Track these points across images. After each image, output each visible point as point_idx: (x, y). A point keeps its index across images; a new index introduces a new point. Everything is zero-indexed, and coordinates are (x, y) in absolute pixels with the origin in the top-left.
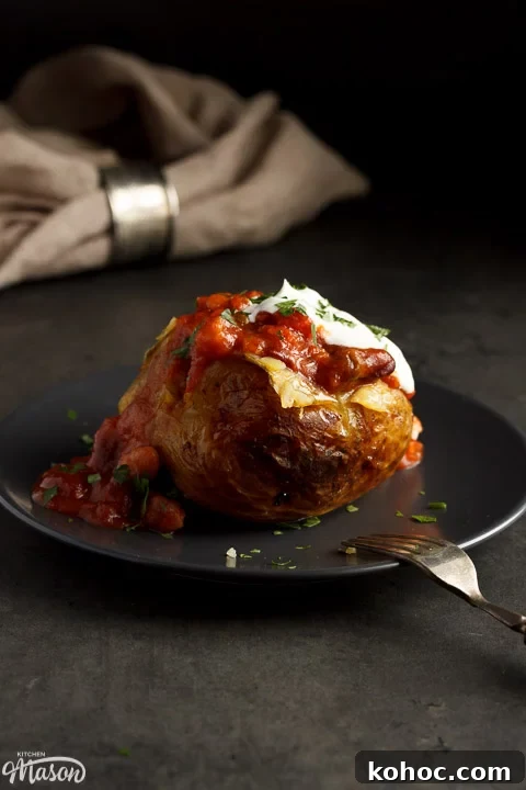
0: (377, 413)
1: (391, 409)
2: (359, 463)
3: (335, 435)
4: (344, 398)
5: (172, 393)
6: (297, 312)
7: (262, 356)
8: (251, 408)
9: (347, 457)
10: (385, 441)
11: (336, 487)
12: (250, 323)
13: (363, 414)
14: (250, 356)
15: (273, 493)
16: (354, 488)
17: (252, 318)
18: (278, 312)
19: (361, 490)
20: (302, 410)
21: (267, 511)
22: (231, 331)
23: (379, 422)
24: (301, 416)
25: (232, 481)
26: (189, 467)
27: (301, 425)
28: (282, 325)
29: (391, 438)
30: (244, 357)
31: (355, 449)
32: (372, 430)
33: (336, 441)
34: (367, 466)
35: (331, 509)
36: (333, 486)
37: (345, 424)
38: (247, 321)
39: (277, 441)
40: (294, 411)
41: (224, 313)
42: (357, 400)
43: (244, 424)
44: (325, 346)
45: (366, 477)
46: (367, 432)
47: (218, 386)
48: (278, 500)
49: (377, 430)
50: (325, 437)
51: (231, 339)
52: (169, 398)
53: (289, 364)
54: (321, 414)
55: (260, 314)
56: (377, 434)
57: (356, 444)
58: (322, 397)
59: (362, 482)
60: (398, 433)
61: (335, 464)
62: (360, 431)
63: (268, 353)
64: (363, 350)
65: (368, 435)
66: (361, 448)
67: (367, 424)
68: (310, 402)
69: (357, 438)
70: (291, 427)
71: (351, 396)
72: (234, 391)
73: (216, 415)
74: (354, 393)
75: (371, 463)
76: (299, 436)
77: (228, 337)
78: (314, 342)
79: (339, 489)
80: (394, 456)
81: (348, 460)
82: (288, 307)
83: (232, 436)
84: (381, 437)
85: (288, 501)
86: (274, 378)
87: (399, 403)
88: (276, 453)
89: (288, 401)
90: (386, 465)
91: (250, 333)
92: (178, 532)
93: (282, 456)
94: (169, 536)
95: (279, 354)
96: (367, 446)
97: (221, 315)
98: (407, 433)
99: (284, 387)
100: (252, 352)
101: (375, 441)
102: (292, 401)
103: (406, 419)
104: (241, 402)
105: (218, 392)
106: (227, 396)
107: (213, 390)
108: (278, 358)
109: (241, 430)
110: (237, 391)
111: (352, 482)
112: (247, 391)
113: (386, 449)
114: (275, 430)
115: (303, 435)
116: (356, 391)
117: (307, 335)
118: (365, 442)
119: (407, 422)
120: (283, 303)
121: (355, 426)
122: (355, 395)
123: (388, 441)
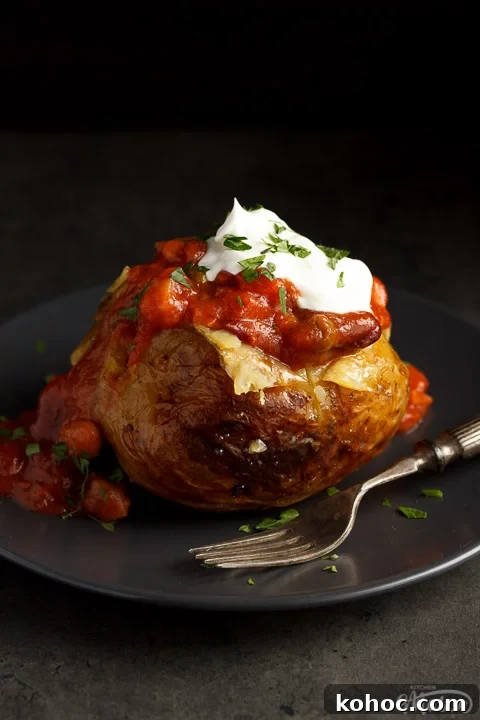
0: (356, 391)
1: (375, 386)
2: (334, 449)
3: (304, 419)
4: (315, 374)
5: (117, 361)
6: (263, 276)
7: (214, 328)
8: (204, 390)
9: (318, 444)
10: (367, 421)
11: (306, 478)
12: (209, 282)
13: (339, 393)
14: (201, 328)
15: (227, 484)
16: (330, 475)
17: (211, 276)
18: (240, 274)
19: (340, 474)
20: (262, 395)
21: (222, 503)
22: (180, 297)
23: (359, 401)
24: (262, 402)
25: (178, 472)
26: (130, 453)
27: (260, 409)
28: (246, 290)
29: (376, 417)
30: (194, 329)
31: (329, 433)
32: (350, 411)
33: (304, 427)
34: (344, 451)
36: (302, 475)
37: (316, 404)
38: (204, 281)
39: (231, 427)
40: (252, 396)
41: (174, 273)
42: (331, 377)
43: (192, 408)
44: (297, 310)
45: (345, 461)
46: (343, 414)
47: (166, 358)
48: (234, 492)
49: (356, 411)
50: (289, 423)
51: (179, 305)
52: (114, 367)
53: (245, 339)
54: (285, 394)
55: (223, 274)
56: (356, 415)
57: (329, 427)
58: (287, 376)
59: (340, 467)
60: (386, 411)
61: (303, 452)
62: (335, 413)
63: (222, 326)
64: (339, 316)
65: (346, 417)
66: (337, 430)
67: (344, 404)
68: (270, 385)
69: (331, 420)
70: (248, 413)
71: (324, 372)
72: (184, 366)
73: (164, 394)
74: (328, 368)
75: (350, 447)
76: (257, 422)
77: (177, 304)
78: (282, 307)
79: (309, 478)
80: (379, 436)
81: (320, 447)
82: (254, 267)
83: (178, 421)
84: (361, 418)
85: (247, 492)
86: (226, 358)
87: (387, 375)
88: (230, 442)
89: (242, 387)
90: (370, 447)
91: (205, 297)
92: (120, 523)
93: (238, 446)
94: (109, 527)
95: (235, 327)
96: (344, 429)
97: (170, 277)
98: (397, 408)
99: (238, 368)
100: (204, 324)
101: (354, 423)
102: (249, 386)
103: (396, 392)
104: (191, 380)
105: (166, 365)
106: (176, 371)
107: (161, 363)
108: (233, 332)
109: (189, 414)
110: (187, 366)
111: (326, 470)
112: (199, 368)
113: (369, 430)
114: (229, 416)
115: (263, 421)
116: (331, 365)
117: (274, 300)
118: (341, 425)
119: (399, 395)
120: (248, 261)
121: (328, 407)
122: (329, 371)
123: (372, 421)
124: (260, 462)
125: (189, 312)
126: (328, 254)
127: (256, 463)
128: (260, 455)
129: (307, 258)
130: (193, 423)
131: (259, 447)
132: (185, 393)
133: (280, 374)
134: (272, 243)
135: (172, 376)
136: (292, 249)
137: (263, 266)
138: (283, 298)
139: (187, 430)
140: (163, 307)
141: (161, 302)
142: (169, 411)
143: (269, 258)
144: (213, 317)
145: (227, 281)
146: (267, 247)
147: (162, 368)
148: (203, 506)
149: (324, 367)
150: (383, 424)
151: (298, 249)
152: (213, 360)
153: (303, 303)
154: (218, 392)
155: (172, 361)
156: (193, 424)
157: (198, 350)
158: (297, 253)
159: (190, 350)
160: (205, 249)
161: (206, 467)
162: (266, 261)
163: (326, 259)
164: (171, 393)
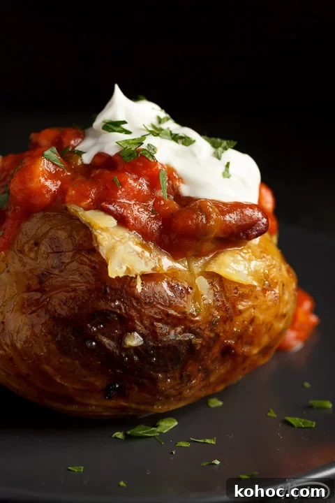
0: (241, 285)
1: (260, 281)
2: (216, 350)
3: (184, 313)
4: (197, 265)
6: (143, 156)
7: (87, 209)
8: (76, 277)
9: (199, 341)
10: (252, 320)
11: (184, 378)
12: (84, 165)
13: (222, 286)
14: (73, 208)
15: (99, 383)
16: (212, 379)
17: (87, 159)
18: (118, 154)
19: (223, 380)
20: (139, 281)
21: (97, 405)
22: (53, 177)
23: (243, 297)
24: (139, 288)
25: (46, 367)
27: (138, 299)
28: (124, 171)
29: (261, 317)
30: (66, 209)
31: (211, 331)
32: (234, 307)
33: (183, 320)
34: (227, 352)
35: (181, 405)
36: (181, 376)
37: (197, 297)
38: (79, 162)
39: (104, 317)
40: (127, 281)
41: (47, 153)
42: (214, 268)
43: (63, 296)
44: (178, 197)
45: (228, 365)
46: (226, 310)
47: (37, 244)
48: (107, 392)
49: (240, 307)
50: (168, 315)
51: (52, 186)
53: (122, 221)
54: (165, 285)
55: (100, 155)
56: (241, 312)
57: (212, 324)
58: (167, 263)
59: (222, 371)
60: (273, 311)
61: (183, 349)
62: (218, 308)
63: (98, 206)
64: (225, 204)
65: (230, 314)
66: (219, 329)
67: (228, 299)
68: (148, 270)
69: (214, 316)
70: (123, 302)
71: (207, 263)
72: (55, 252)
73: (34, 283)
74: (212, 259)
75: (233, 349)
76: (134, 313)
77: (49, 183)
78: (162, 193)
79: (190, 380)
80: (265, 340)
81: (201, 344)
82: (133, 148)
83: (47, 311)
84: (246, 316)
85: (122, 394)
86: (100, 238)
87: (274, 273)
88: (103, 334)
89: (117, 269)
90: (255, 351)
91: (80, 178)
93: (112, 338)
95: (111, 208)
96: (227, 328)
97: (42, 155)
98: (284, 311)
99: (112, 249)
100: (78, 203)
101: (238, 321)
102: (124, 268)
103: (283, 293)
104: (63, 267)
105: (37, 253)
106: (47, 258)
107: (31, 250)
108: (108, 212)
109: (59, 302)
110: (59, 252)
111: (207, 372)
112: (71, 254)
113: (254, 331)
114: (102, 305)
115: (139, 312)
116: (215, 256)
117: (154, 183)
118: (225, 322)
119: (286, 297)
120: (126, 142)
121: (211, 301)
122: (212, 262)
123: (257, 322)
124: (136, 358)
125: (62, 191)
126: (213, 144)
127: (131, 359)
128: (135, 348)
129: (191, 146)
130: (63, 311)
131: (135, 340)
132: (57, 281)
133: (159, 260)
134: (153, 130)
135: (43, 264)
136: (175, 138)
137: (144, 146)
138: (164, 183)
139: (57, 320)
140: (33, 185)
141: (31, 180)
142: (37, 300)
143: (151, 140)
144: (87, 197)
145: (105, 163)
146: (148, 132)
147: (32, 255)
148: (74, 408)
149: (207, 258)
150: (270, 327)
151: (181, 138)
152: (86, 244)
153: (185, 190)
154: (92, 279)
155: (43, 248)
156: (63, 313)
157: (70, 236)
158: (180, 141)
159: (62, 234)
160: (83, 137)
161: (77, 362)
162: (146, 142)
163: (210, 149)
164: (41, 282)
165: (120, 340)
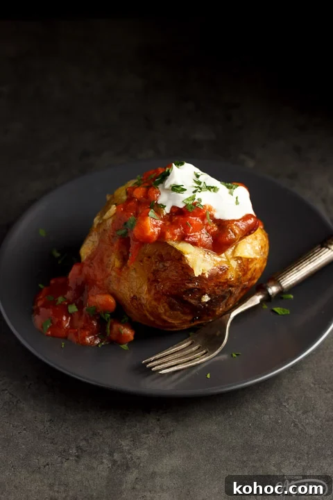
0: (250, 258)
2: (240, 288)
3: (226, 279)
4: (229, 254)
5: (119, 259)
6: (197, 207)
7: (178, 242)
8: (173, 274)
10: (255, 270)
12: (167, 214)
13: (241, 261)
14: (171, 243)
15: (189, 318)
17: (167, 210)
18: (184, 207)
20: (207, 273)
22: (155, 226)
23: (251, 263)
25: (164, 317)
28: (189, 216)
30: (167, 243)
31: (239, 282)
32: (247, 267)
33: (227, 283)
34: (244, 288)
37: (232, 270)
38: (165, 214)
39: (191, 291)
41: (150, 213)
42: (238, 254)
44: (215, 221)
46: (244, 271)
48: (192, 321)
49: (250, 267)
50: (220, 282)
51: (156, 230)
52: (117, 264)
55: (174, 208)
56: (250, 269)
57: (238, 279)
62: (240, 271)
65: (246, 271)
66: (242, 280)
67: (245, 265)
68: (211, 268)
69: (239, 275)
70: (200, 283)
71: (234, 252)
72: (160, 261)
73: (151, 277)
74: (235, 248)
76: (205, 286)
78: (208, 221)
82: (191, 202)
84: (252, 270)
85: (199, 320)
86: (189, 258)
88: (191, 298)
89: (198, 272)
91: (168, 223)
92: (130, 343)
93: (195, 300)
94: (125, 347)
95: (190, 240)
97: (148, 216)
99: (195, 262)
101: (249, 273)
102: (201, 270)
104: (166, 268)
105: (150, 261)
106: (156, 264)
107: (147, 260)
108: (189, 242)
110: (162, 261)
112: (170, 262)
113: (255, 274)
114: (190, 286)
115: (207, 285)
117: (204, 218)
118: (244, 276)
120: (187, 199)
121: (237, 269)
122: (236, 250)
123: (257, 269)
124: (207, 306)
125: (162, 235)
126: (228, 187)
127: (205, 306)
128: (207, 303)
131: (206, 298)
132: (163, 275)
133: (214, 259)
134: (197, 185)
136: (209, 188)
137: (196, 201)
140: (148, 234)
141: (147, 232)
143: (198, 195)
144: (176, 235)
146: (195, 189)
147: (148, 263)
149: (233, 248)
151: (212, 187)
152: (177, 257)
153: (217, 216)
155: (153, 259)
158: (212, 190)
161: (179, 313)
162: (196, 198)
163: (227, 190)
164: (155, 276)
165: (200, 299)
